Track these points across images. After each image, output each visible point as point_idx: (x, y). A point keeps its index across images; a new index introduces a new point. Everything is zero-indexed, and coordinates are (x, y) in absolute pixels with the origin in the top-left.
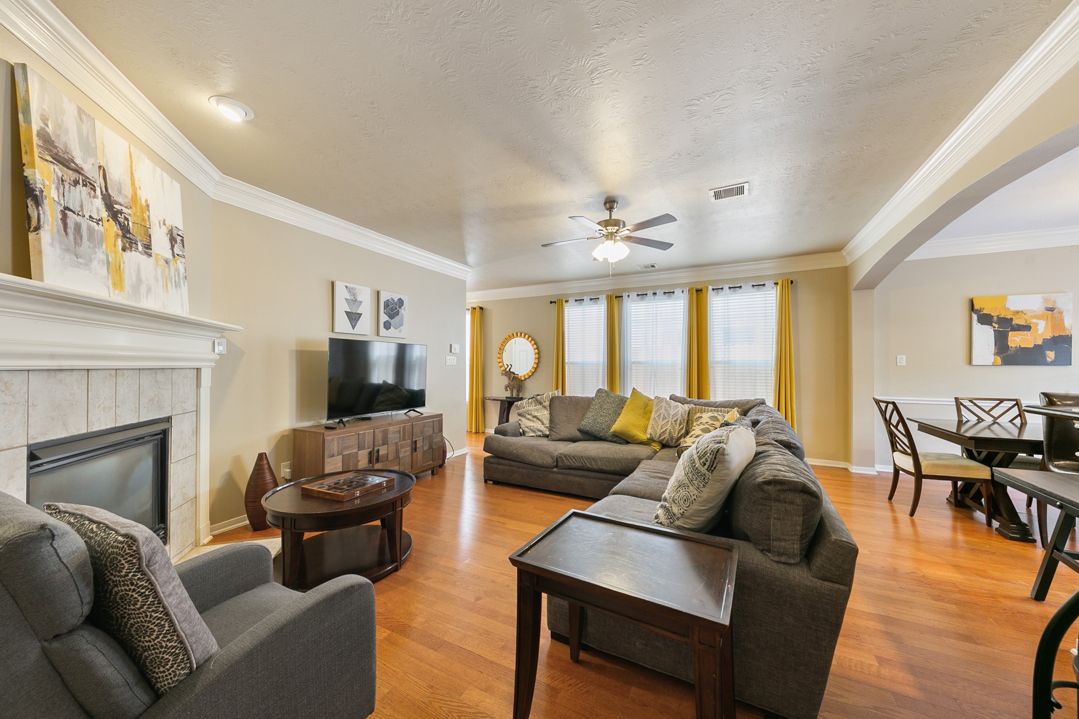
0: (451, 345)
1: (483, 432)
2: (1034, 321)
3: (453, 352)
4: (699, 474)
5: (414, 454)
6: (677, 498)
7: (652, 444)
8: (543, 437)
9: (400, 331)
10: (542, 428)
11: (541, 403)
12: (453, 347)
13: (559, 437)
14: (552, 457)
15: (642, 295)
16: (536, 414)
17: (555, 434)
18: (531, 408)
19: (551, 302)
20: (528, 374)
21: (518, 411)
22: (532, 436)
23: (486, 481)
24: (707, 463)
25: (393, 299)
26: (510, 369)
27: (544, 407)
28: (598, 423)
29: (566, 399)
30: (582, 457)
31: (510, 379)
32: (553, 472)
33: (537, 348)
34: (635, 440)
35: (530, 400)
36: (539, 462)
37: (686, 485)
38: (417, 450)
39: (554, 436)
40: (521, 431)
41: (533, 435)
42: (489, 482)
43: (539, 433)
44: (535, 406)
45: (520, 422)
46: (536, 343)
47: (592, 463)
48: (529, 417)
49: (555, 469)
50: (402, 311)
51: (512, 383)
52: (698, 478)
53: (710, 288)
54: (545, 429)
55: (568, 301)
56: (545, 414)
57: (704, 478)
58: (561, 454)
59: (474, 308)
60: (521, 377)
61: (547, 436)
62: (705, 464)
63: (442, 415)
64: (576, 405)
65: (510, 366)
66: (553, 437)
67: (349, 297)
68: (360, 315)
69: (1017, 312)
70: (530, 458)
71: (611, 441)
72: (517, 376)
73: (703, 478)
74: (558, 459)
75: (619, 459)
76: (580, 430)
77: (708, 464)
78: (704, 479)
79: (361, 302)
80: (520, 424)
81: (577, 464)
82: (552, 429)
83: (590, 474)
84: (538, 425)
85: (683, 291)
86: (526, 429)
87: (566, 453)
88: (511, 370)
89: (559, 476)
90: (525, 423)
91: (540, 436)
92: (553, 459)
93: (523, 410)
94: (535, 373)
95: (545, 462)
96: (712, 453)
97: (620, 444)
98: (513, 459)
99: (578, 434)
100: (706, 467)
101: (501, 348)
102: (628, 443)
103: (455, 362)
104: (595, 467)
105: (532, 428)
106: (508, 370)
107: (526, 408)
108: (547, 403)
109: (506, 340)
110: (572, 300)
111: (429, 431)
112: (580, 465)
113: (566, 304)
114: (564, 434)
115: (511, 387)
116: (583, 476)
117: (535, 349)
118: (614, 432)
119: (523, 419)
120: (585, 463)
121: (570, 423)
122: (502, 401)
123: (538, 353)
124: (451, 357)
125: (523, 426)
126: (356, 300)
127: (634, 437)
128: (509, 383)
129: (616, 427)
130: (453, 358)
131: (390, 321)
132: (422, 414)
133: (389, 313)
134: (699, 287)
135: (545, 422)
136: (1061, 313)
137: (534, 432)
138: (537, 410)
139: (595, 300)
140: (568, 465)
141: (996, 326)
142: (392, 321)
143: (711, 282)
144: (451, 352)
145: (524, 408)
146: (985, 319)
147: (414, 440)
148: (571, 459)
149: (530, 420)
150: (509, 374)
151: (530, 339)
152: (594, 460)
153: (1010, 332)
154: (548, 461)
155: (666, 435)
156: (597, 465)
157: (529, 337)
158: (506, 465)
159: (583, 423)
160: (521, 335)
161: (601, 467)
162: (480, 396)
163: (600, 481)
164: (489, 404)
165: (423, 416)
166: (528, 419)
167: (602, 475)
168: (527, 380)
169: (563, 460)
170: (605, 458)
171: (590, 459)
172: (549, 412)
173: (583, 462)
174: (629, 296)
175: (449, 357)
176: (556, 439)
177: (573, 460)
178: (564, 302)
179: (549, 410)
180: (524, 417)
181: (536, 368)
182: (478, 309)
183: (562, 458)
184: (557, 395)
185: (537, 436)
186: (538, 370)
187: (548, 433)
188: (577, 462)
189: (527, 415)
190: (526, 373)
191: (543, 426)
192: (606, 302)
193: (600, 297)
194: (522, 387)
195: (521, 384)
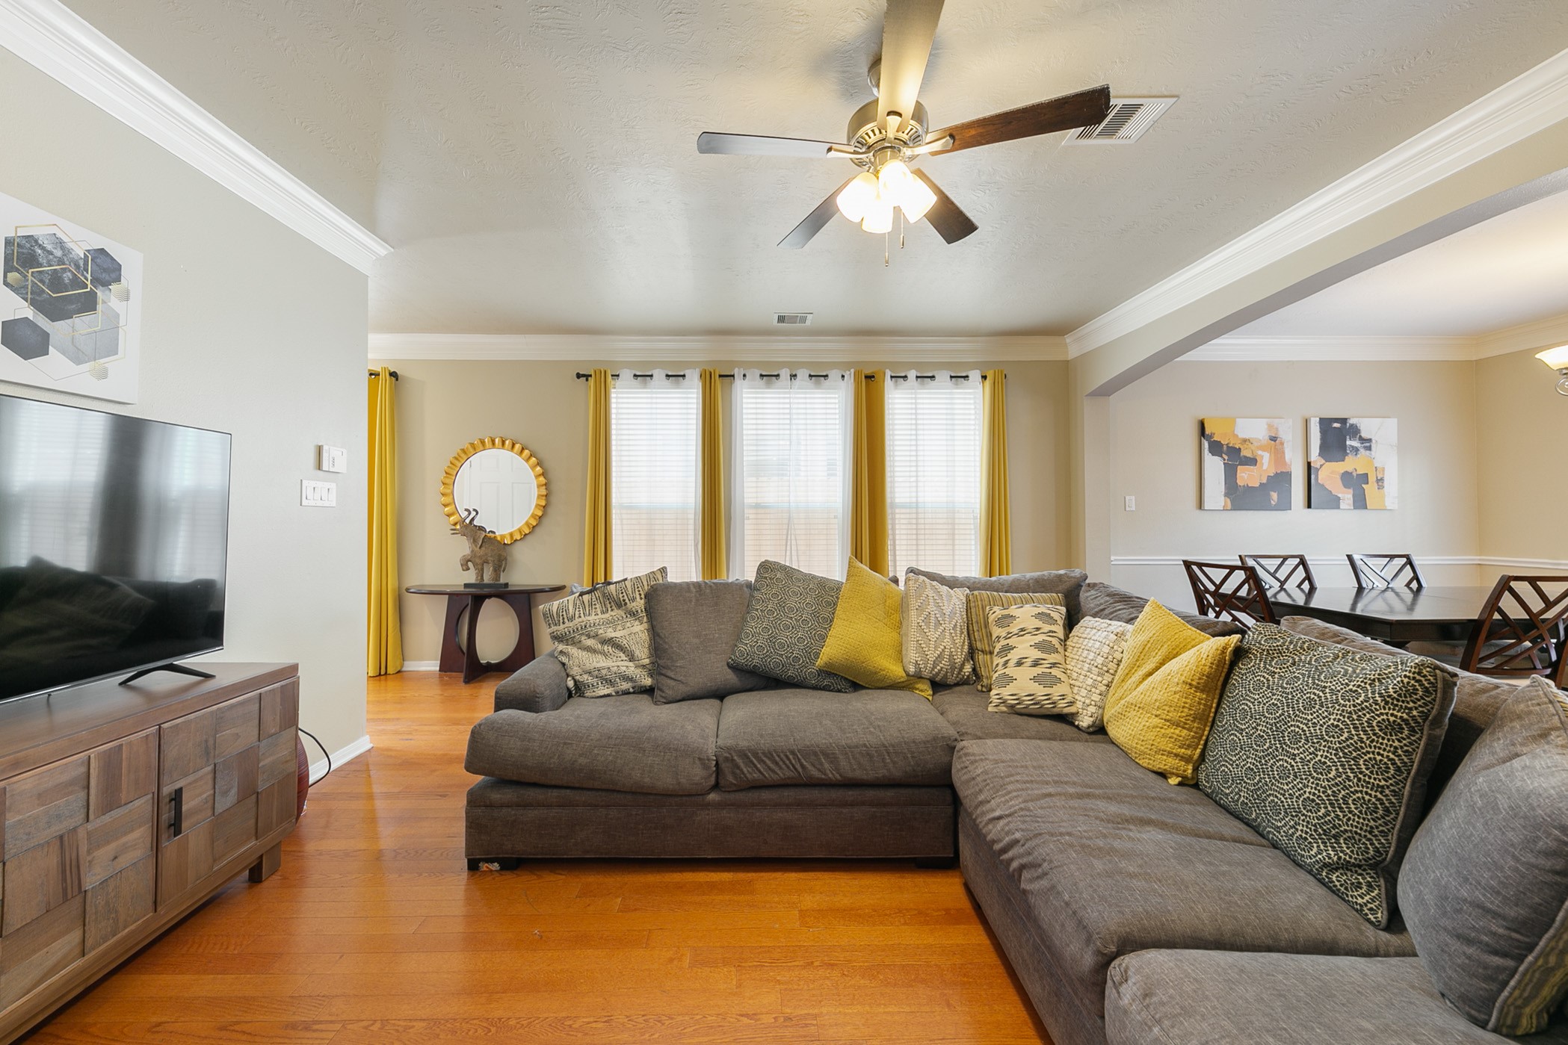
0: (319, 450)
1: (399, 672)
2: (1260, 452)
3: (325, 468)
5: (170, 846)
7: (918, 686)
8: (634, 693)
10: (630, 669)
11: (619, 606)
12: (325, 455)
13: (683, 690)
14: (703, 762)
16: (611, 634)
17: (672, 683)
18: (592, 618)
19: (579, 376)
20: (520, 531)
21: (554, 628)
22: (604, 697)
23: (473, 866)
25: (59, 244)
26: (473, 519)
27: (633, 614)
28: (781, 646)
29: (689, 591)
30: (793, 753)
31: (475, 541)
32: (707, 806)
33: (543, 474)
34: (878, 680)
35: (586, 597)
36: (666, 781)
38: (184, 825)
39: (671, 688)
40: (571, 683)
41: (606, 691)
42: (484, 866)
43: (626, 686)
44: (603, 612)
45: (564, 659)
46: (539, 464)
47: (821, 764)
48: (590, 642)
49: (713, 796)
51: (482, 552)
53: (890, 374)
54: (638, 671)
55: (618, 376)
56: (635, 633)
58: (729, 749)
59: (376, 375)
60: (503, 537)
61: (649, 691)
63: (294, 668)
64: (716, 604)
65: (473, 514)
66: (669, 693)
69: (1245, 441)
72: (492, 535)
74: (724, 766)
75: (893, 746)
76: (735, 668)
80: (564, 664)
81: (782, 774)
82: (664, 671)
83: (815, 794)
84: (618, 664)
85: (843, 377)
86: (586, 678)
87: (743, 744)
88: (476, 523)
89: (724, 812)
90: (582, 661)
91: (626, 693)
92: (706, 767)
93: (571, 624)
94: (537, 530)
95: (683, 781)
97: (839, 691)
99: (731, 678)
101: (451, 471)
102: (856, 687)
103: (333, 496)
104: (833, 775)
105: (604, 672)
106: (468, 521)
107: (577, 620)
108: (639, 604)
109: (465, 454)
110: (627, 375)
111: (239, 737)
112: (789, 774)
113: (613, 382)
114: (696, 681)
115: (478, 561)
116: (800, 804)
117: (537, 477)
118: (828, 665)
119: (572, 650)
120: (802, 766)
121: (710, 652)
122: (453, 596)
123: (546, 484)
124: (319, 484)
125: (575, 671)
127: (876, 673)
128: (472, 551)
129: (832, 650)
130: (327, 485)
131: (45, 323)
132: (208, 677)
133: (39, 291)
134: (869, 371)
135: (637, 653)
136: (1282, 444)
137: (610, 682)
138: (612, 623)
139: (676, 376)
140: (754, 779)
141: (1226, 457)
142: (54, 327)
143: (892, 365)
144: (319, 467)
145: (571, 619)
146: (1216, 448)
147: (167, 790)
148: (760, 760)
149: (594, 651)
150: (470, 529)
151: (526, 452)
152: (826, 755)
153: (1239, 467)
154: (697, 775)
155: (944, 663)
156: (837, 770)
157: (523, 449)
158: (550, 806)
159: (742, 647)
160: (503, 443)
161: (850, 775)
162: (392, 583)
163: (845, 811)
164: (413, 602)
166: (589, 649)
167: (851, 794)
168: (518, 543)
169: (738, 767)
170: (857, 747)
171: (815, 754)
172: (645, 626)
173: (798, 766)
174: (745, 376)
175: (313, 484)
176: (678, 698)
177: (768, 762)
178: (610, 376)
179: (645, 619)
180: (574, 644)
181: (540, 517)
182: (384, 377)
183: (733, 760)
184: (661, 581)
185: (617, 692)
186: (545, 521)
187: (648, 682)
188: (781, 768)
189: (583, 638)
190: (516, 527)
191: (631, 664)
192: (701, 385)
193: (687, 373)
194: (506, 559)
195: (504, 554)
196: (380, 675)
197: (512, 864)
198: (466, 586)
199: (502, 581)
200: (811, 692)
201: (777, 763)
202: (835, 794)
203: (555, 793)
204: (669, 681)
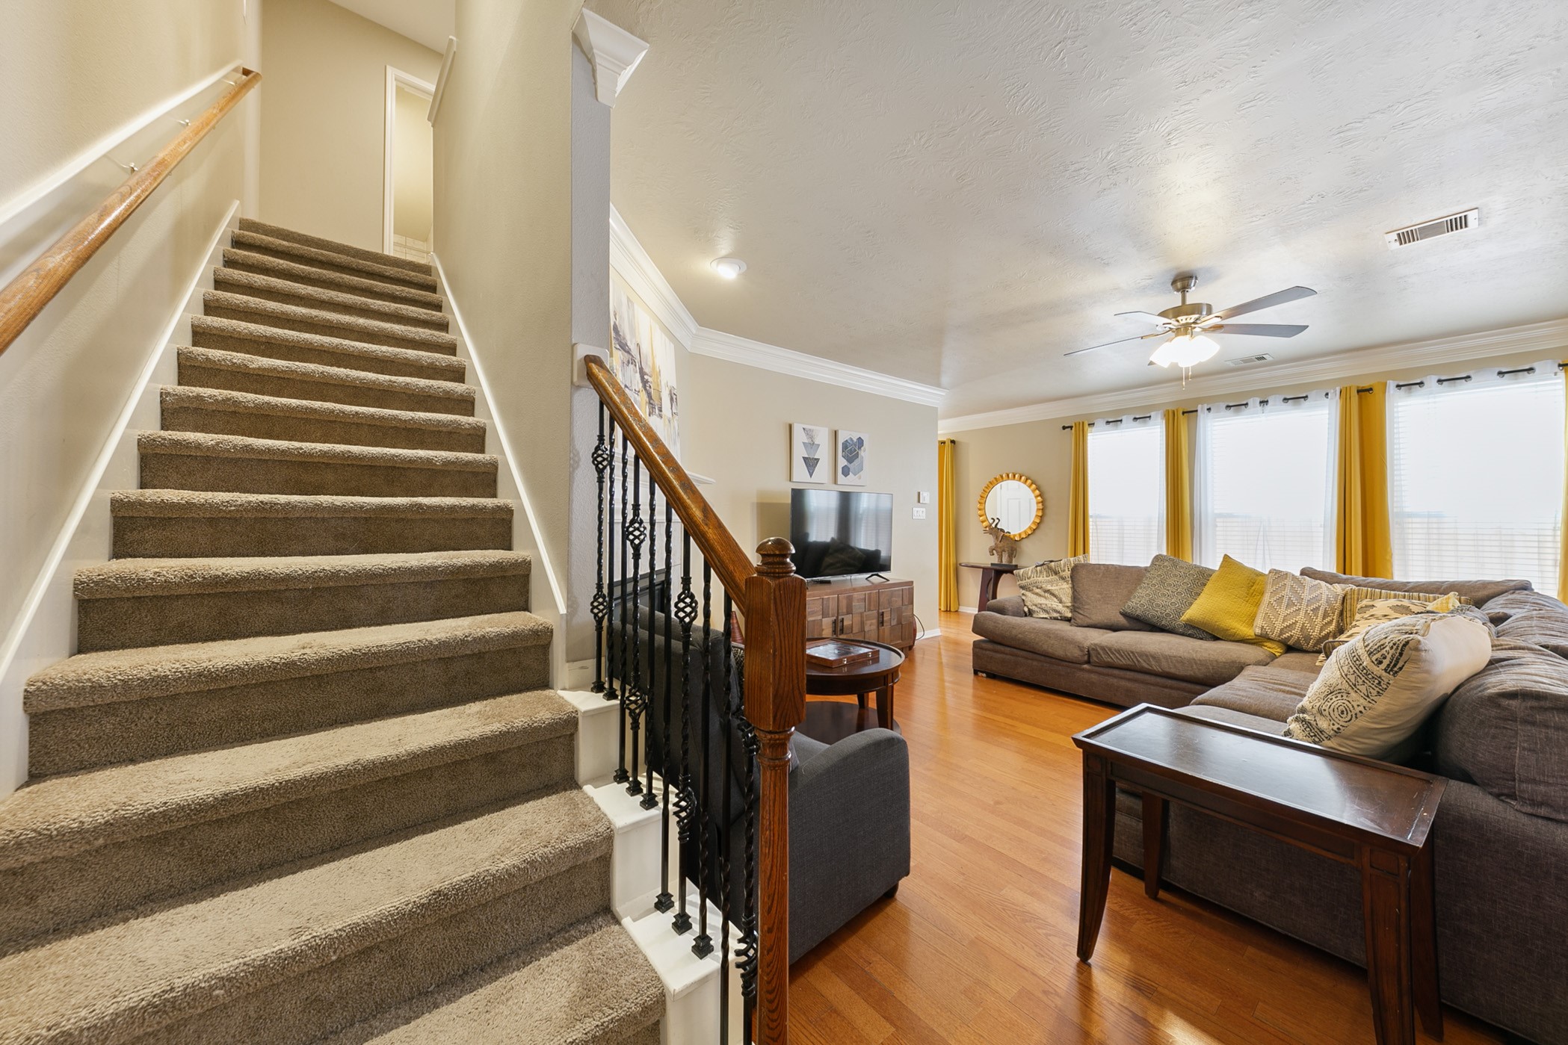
0: (919, 493)
1: (957, 611)
4: (1370, 676)
5: (881, 626)
6: (1327, 708)
7: (1265, 644)
8: (1061, 620)
9: (860, 478)
10: (1060, 607)
11: (1056, 573)
12: (921, 496)
13: (1090, 622)
14: (1081, 649)
15: (1237, 406)
16: (1049, 587)
17: (1081, 616)
18: (1040, 579)
19: (1064, 428)
20: (1025, 532)
21: (1020, 582)
22: (1043, 618)
23: (976, 672)
24: (1384, 661)
25: (851, 439)
26: (997, 524)
27: (1063, 578)
28: (1158, 605)
29: (1099, 568)
30: (1132, 652)
31: (997, 538)
32: (1083, 670)
33: (1040, 495)
34: (1230, 635)
35: (1039, 568)
36: (1060, 653)
37: (1342, 691)
38: (885, 624)
39: (1080, 619)
40: (1026, 609)
41: (1044, 616)
42: (980, 674)
43: (1056, 615)
44: (1047, 576)
45: (1024, 597)
46: (1038, 488)
47: (1150, 661)
48: (1038, 591)
49: (1085, 666)
50: (862, 453)
51: (1001, 545)
52: (1366, 681)
53: (1392, 384)
54: (1065, 609)
55: (1094, 424)
56: (1064, 589)
57: (1380, 682)
58: (1095, 645)
59: (944, 443)
60: (1015, 536)
61: (1069, 620)
62: (1381, 663)
63: (912, 582)
64: (1117, 577)
65: (997, 521)
66: (1081, 622)
67: (806, 441)
68: (818, 460)
70: (1045, 647)
71: (1183, 634)
72: (1008, 534)
73: (1377, 681)
74: (1091, 652)
75: (1200, 660)
76: (1124, 615)
77: (1386, 662)
78: (1379, 683)
79: (819, 445)
80: (1023, 600)
81: (1124, 662)
82: (1077, 610)
83: (1146, 679)
84: (1053, 603)
85: (1327, 394)
86: (1034, 608)
87: (1104, 644)
88: (999, 526)
89: (1092, 676)
90: (1032, 599)
91: (1056, 619)
92: (1082, 651)
93: (1027, 581)
94: (1037, 531)
95: (1069, 654)
96: (1395, 647)
97: (1202, 639)
98: (1017, 647)
99: (1122, 620)
100: (1383, 666)
101: (983, 495)
102: (1216, 638)
103: (924, 515)
104: (1156, 668)
105: (1043, 606)
106: (993, 525)
107: (1032, 579)
108: (1067, 573)
109: (992, 484)
110: (1099, 423)
111: (897, 602)
112: (1130, 663)
113: (1089, 429)
114: (1097, 617)
115: (999, 550)
116: (1135, 681)
117: (1036, 497)
118: (1188, 620)
119: (1028, 594)
120: (1137, 660)
121: (1108, 604)
122: (985, 569)
123: (1042, 502)
124: (919, 509)
125: (1028, 603)
126: (813, 444)
127: (1227, 630)
128: (996, 544)
129: (1194, 612)
130: (922, 509)
131: (849, 465)
132: (888, 580)
133: (848, 456)
134: (1365, 385)
135: (1064, 599)
137: (1047, 612)
138: (1051, 582)
139: (1142, 418)
140: (1108, 662)
142: (851, 466)
144: (919, 502)
145: (1026, 579)
147: (881, 611)
148: (1113, 653)
149: (1040, 596)
150: (995, 531)
151: (1029, 481)
152: (1154, 657)
154: (1076, 653)
156: (1159, 666)
157: (1027, 479)
158: (1007, 654)
159: (1130, 603)
160: (1014, 476)
161: (1167, 670)
162: (952, 560)
163: (1166, 690)
164: (964, 571)
165: (888, 582)
166: (1037, 594)
167: (1169, 682)
168: (1024, 540)
169: (1099, 654)
170: (1175, 657)
171: (1147, 656)
172: (1070, 585)
173: (1135, 660)
174: (1209, 409)
175: (917, 509)
176: (1085, 625)
177: (1117, 655)
178: (1087, 426)
179: (1070, 582)
180: (1030, 591)
181: (1038, 524)
182: (948, 443)
183: (1097, 650)
184: (1083, 562)
185: (1051, 618)
186: (1042, 526)
187: (1069, 615)
188: (1124, 659)
189: (1034, 588)
190: (1022, 530)
191: (1060, 605)
192: (1164, 421)
193: (1153, 414)
194: (1016, 550)
195: (1015, 547)
196: (947, 611)
197: (991, 676)
198: (992, 564)
199: (1014, 563)
200: (1178, 636)
201: (1122, 656)
202: (1159, 680)
203: (1009, 649)
204: (1080, 615)
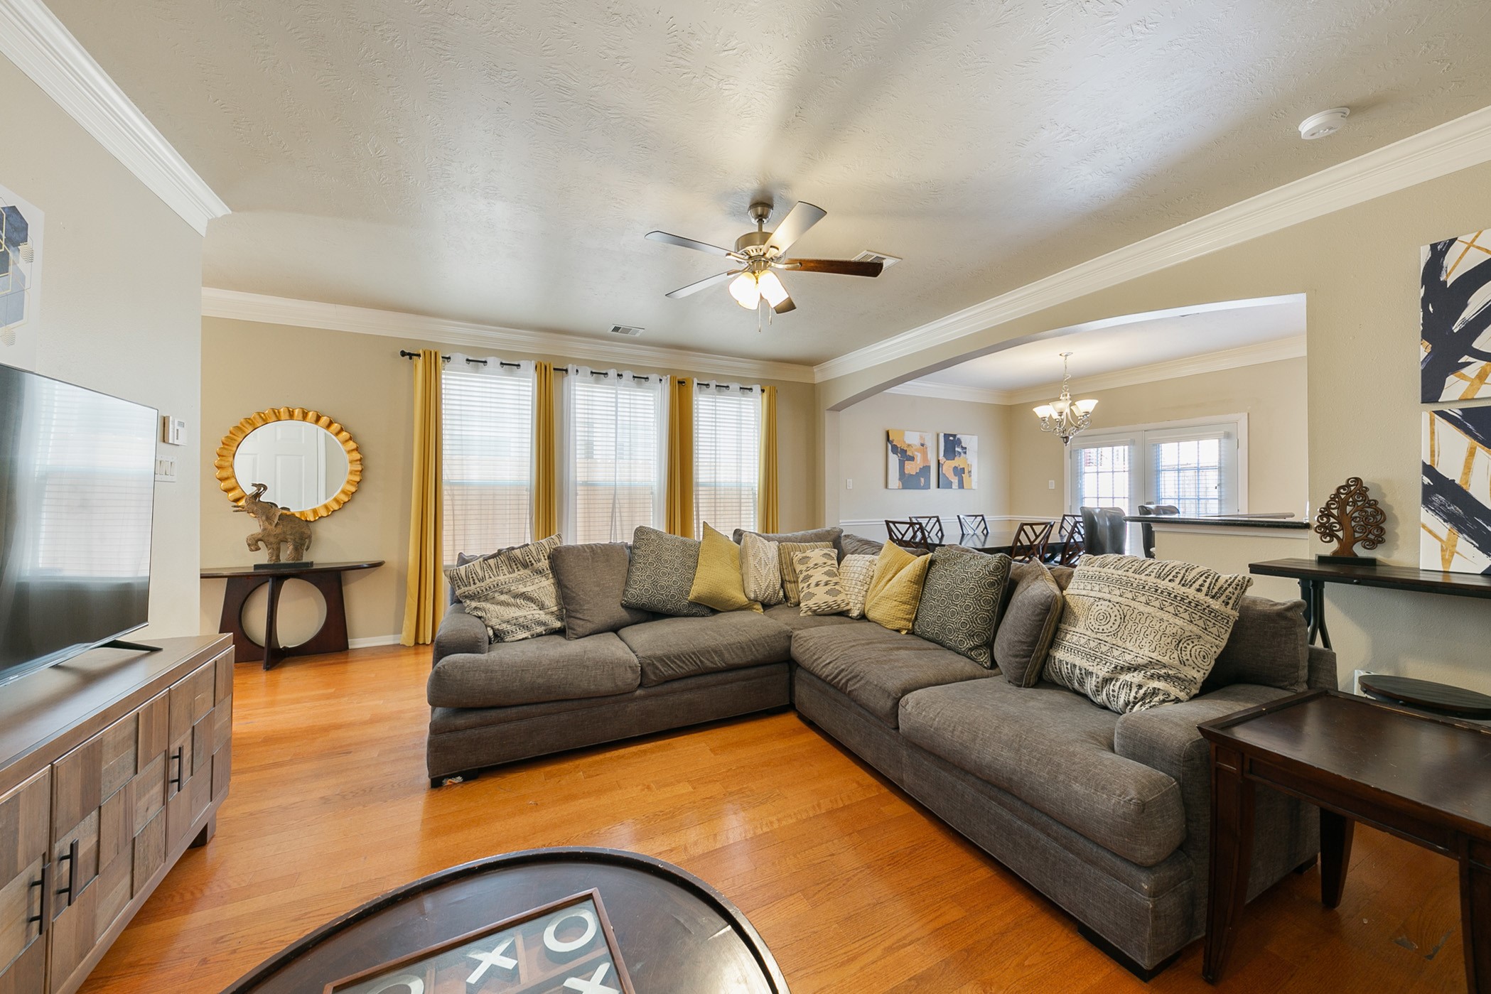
0: (165, 422)
2: (916, 453)
3: (170, 440)
4: (1219, 618)
6: (1189, 657)
7: (755, 607)
8: (545, 635)
10: (541, 615)
11: (525, 566)
12: (171, 427)
13: (590, 627)
14: (633, 669)
15: (599, 374)
16: (522, 589)
17: (581, 622)
18: (501, 578)
19: (403, 354)
20: (326, 507)
22: (523, 639)
23: (437, 782)
24: (1230, 601)
26: (259, 494)
27: (539, 572)
28: (662, 587)
29: (585, 551)
30: (694, 653)
31: (266, 518)
32: (636, 699)
33: (357, 449)
34: (730, 605)
35: (492, 561)
37: (1192, 637)
39: (581, 626)
40: (490, 632)
41: (524, 635)
42: (447, 780)
43: (540, 629)
44: (510, 573)
45: (479, 613)
46: (352, 438)
47: (713, 658)
48: (503, 598)
49: (639, 692)
50: (20, 261)
51: (278, 530)
52: (1216, 623)
53: (696, 381)
54: (549, 617)
55: (449, 359)
56: (544, 588)
57: (1228, 621)
58: (649, 657)
60: (303, 513)
61: (560, 632)
62: (1227, 604)
64: (607, 561)
65: (259, 488)
66: (580, 630)
69: (909, 445)
71: (687, 616)
72: (286, 511)
73: (1226, 621)
74: (646, 669)
76: (627, 607)
77: (1231, 602)
78: (1227, 623)
80: (480, 618)
81: (687, 668)
82: (573, 614)
83: (709, 679)
84: (531, 612)
85: (661, 380)
86: (504, 626)
87: (659, 652)
88: (264, 498)
89: (647, 702)
90: (497, 614)
91: (540, 635)
93: (483, 584)
96: (1239, 588)
98: (535, 700)
99: (624, 615)
100: (1230, 606)
101: (230, 442)
102: (714, 612)
104: (720, 664)
105: (521, 620)
107: (488, 581)
108: (544, 564)
109: (251, 424)
110: (458, 358)
112: (692, 668)
113: (444, 365)
114: (600, 619)
115: (272, 540)
116: (699, 687)
117: (349, 452)
118: (698, 598)
119: (487, 606)
120: (701, 661)
121: (608, 597)
122: (236, 578)
123: (360, 460)
124: (164, 457)
125: (493, 622)
127: (729, 600)
129: (698, 589)
130: (170, 459)
132: (154, 649)
135: (546, 603)
136: (926, 448)
137: (527, 628)
138: (521, 581)
139: (510, 365)
140: (670, 675)
141: (899, 455)
143: (698, 374)
144: (165, 439)
145: (483, 580)
146: (895, 449)
148: (673, 662)
149: (508, 605)
150: (260, 506)
151: (335, 426)
152: (716, 652)
153: (906, 462)
155: (770, 590)
156: (723, 660)
157: (330, 423)
159: (631, 591)
160: (305, 415)
161: (731, 662)
163: (727, 686)
166: (502, 603)
167: (731, 675)
168: (324, 519)
169: (657, 668)
170: (734, 644)
171: (708, 652)
172: (552, 581)
173: (698, 662)
174: (577, 371)
176: (587, 633)
177: (678, 662)
178: (441, 359)
179: (551, 576)
180: (486, 600)
181: (353, 493)
183: (654, 664)
184: (559, 545)
185: (532, 636)
187: (558, 624)
188: (686, 665)
189: (496, 595)
190: (320, 504)
191: (541, 612)
192: (536, 375)
193: (522, 363)
194: (310, 537)
195: (307, 531)
197: (472, 774)
198: (256, 567)
200: (685, 619)
201: (684, 662)
202: (721, 677)
203: (514, 710)
204: (579, 621)
